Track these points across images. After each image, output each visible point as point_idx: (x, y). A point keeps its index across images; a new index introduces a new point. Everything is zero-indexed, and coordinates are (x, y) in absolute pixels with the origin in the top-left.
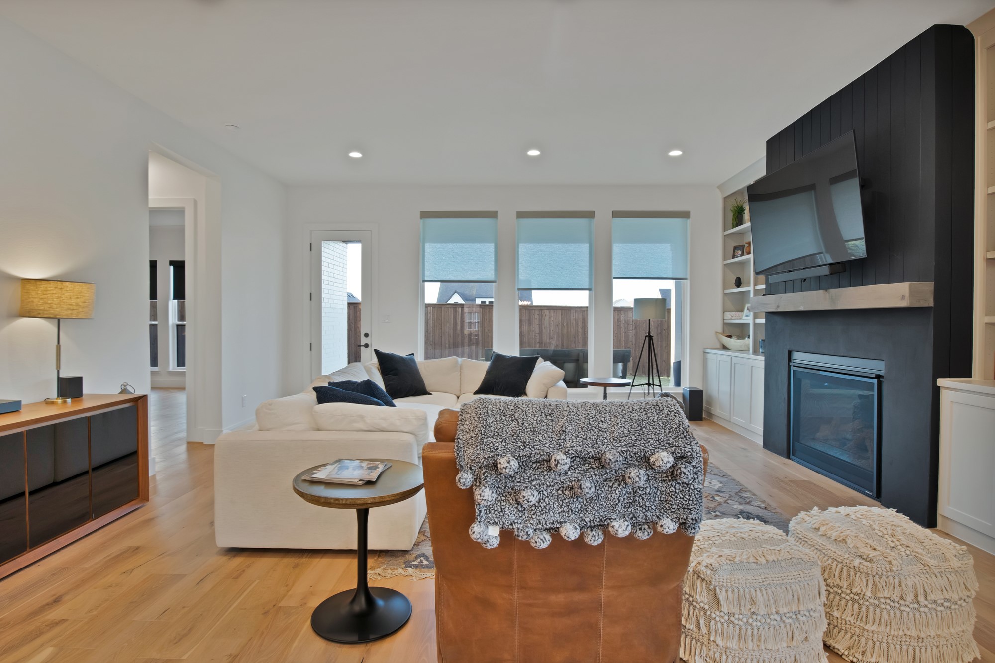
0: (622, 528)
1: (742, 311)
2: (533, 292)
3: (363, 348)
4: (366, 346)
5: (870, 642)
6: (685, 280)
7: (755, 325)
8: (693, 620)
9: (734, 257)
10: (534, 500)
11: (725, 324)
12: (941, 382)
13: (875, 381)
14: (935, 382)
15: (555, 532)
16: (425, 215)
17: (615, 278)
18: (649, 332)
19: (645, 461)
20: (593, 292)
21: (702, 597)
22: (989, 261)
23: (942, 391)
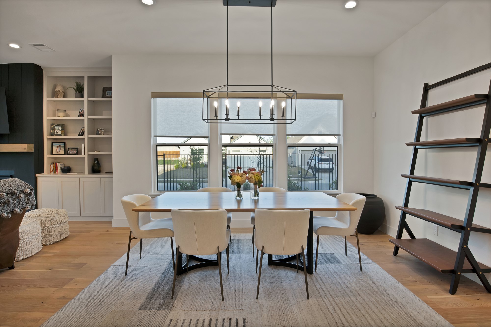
5: (51, 237)
12: (37, 175)
19: (23, 192)
22: (48, 139)
23: (37, 177)
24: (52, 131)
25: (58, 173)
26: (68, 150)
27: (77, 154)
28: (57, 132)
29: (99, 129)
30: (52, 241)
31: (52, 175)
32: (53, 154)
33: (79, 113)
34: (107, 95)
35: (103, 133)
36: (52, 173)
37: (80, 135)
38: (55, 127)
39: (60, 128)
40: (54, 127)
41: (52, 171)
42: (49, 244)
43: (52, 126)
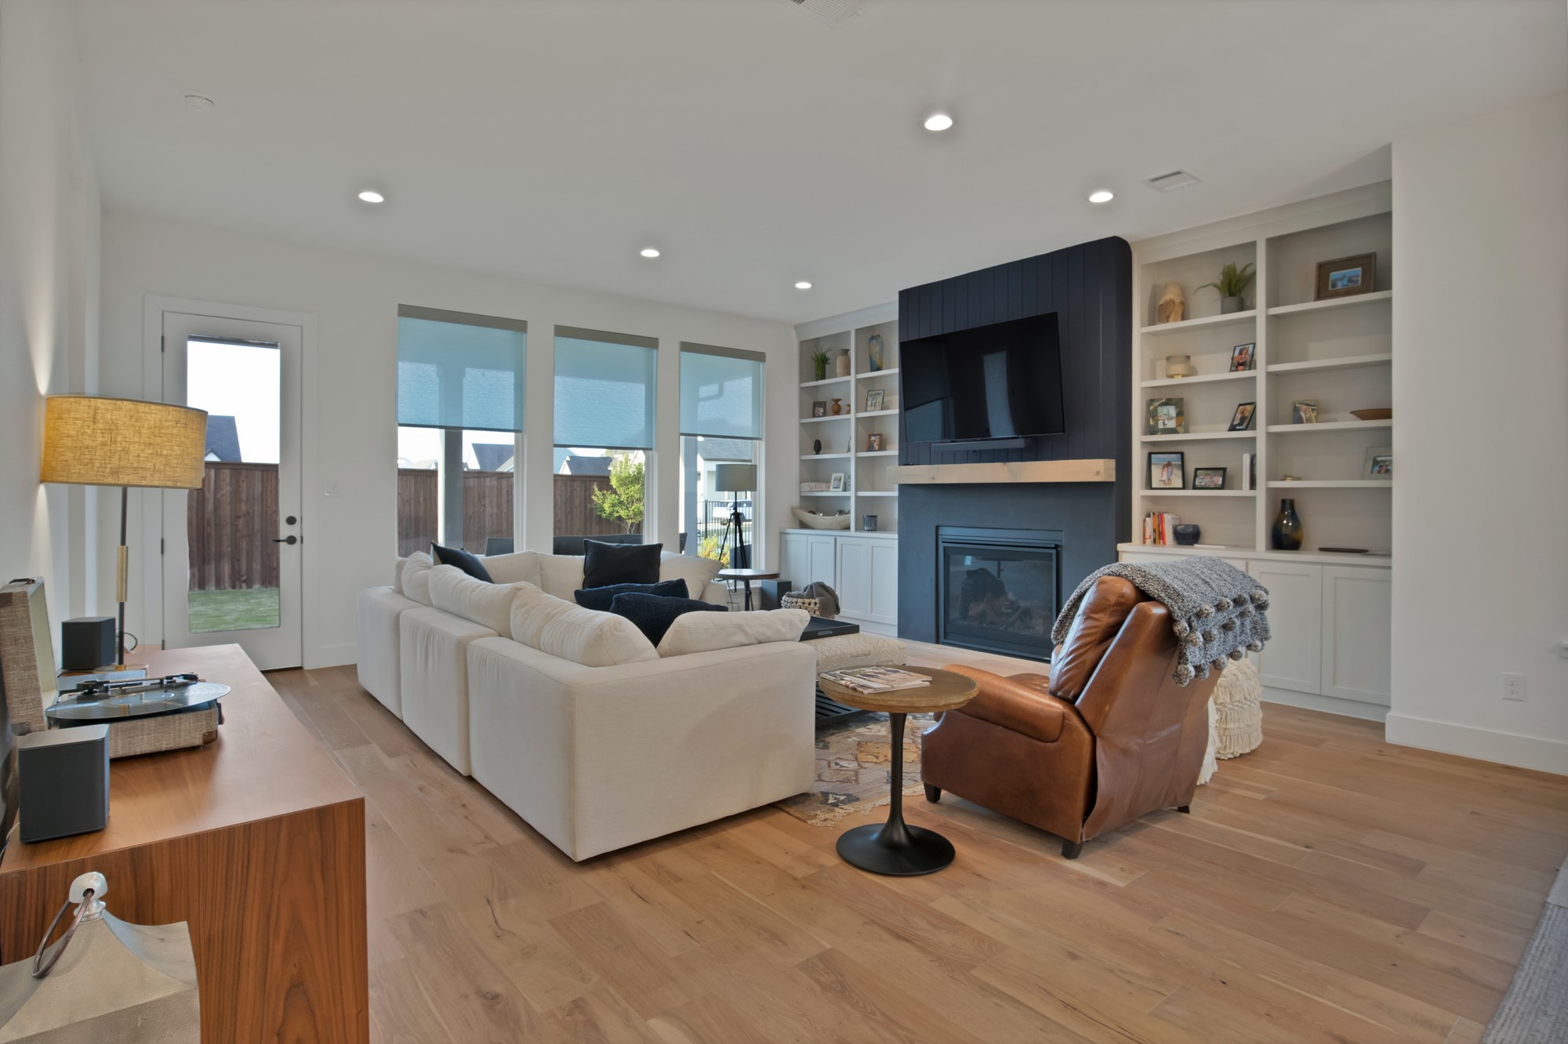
1: (827, 481)
3: (283, 546)
4: (291, 540)
6: (758, 441)
9: (814, 416)
11: (802, 498)
12: (1120, 547)
13: (1054, 551)
16: (406, 311)
17: (682, 434)
18: (735, 509)
22: (1144, 444)
23: (1120, 555)
24: (1151, 420)
25: (1164, 543)
26: (1196, 476)
27: (1222, 487)
28: (1164, 424)
29: (1300, 404)
30: (1232, 751)
31: (1149, 547)
32: (1153, 486)
33: (1233, 358)
34: (1334, 285)
35: (1314, 415)
36: (1149, 541)
37: (1238, 428)
38: (1159, 409)
39: (1172, 411)
40: (1156, 409)
41: (1150, 537)
42: (1222, 758)
43: (1152, 408)
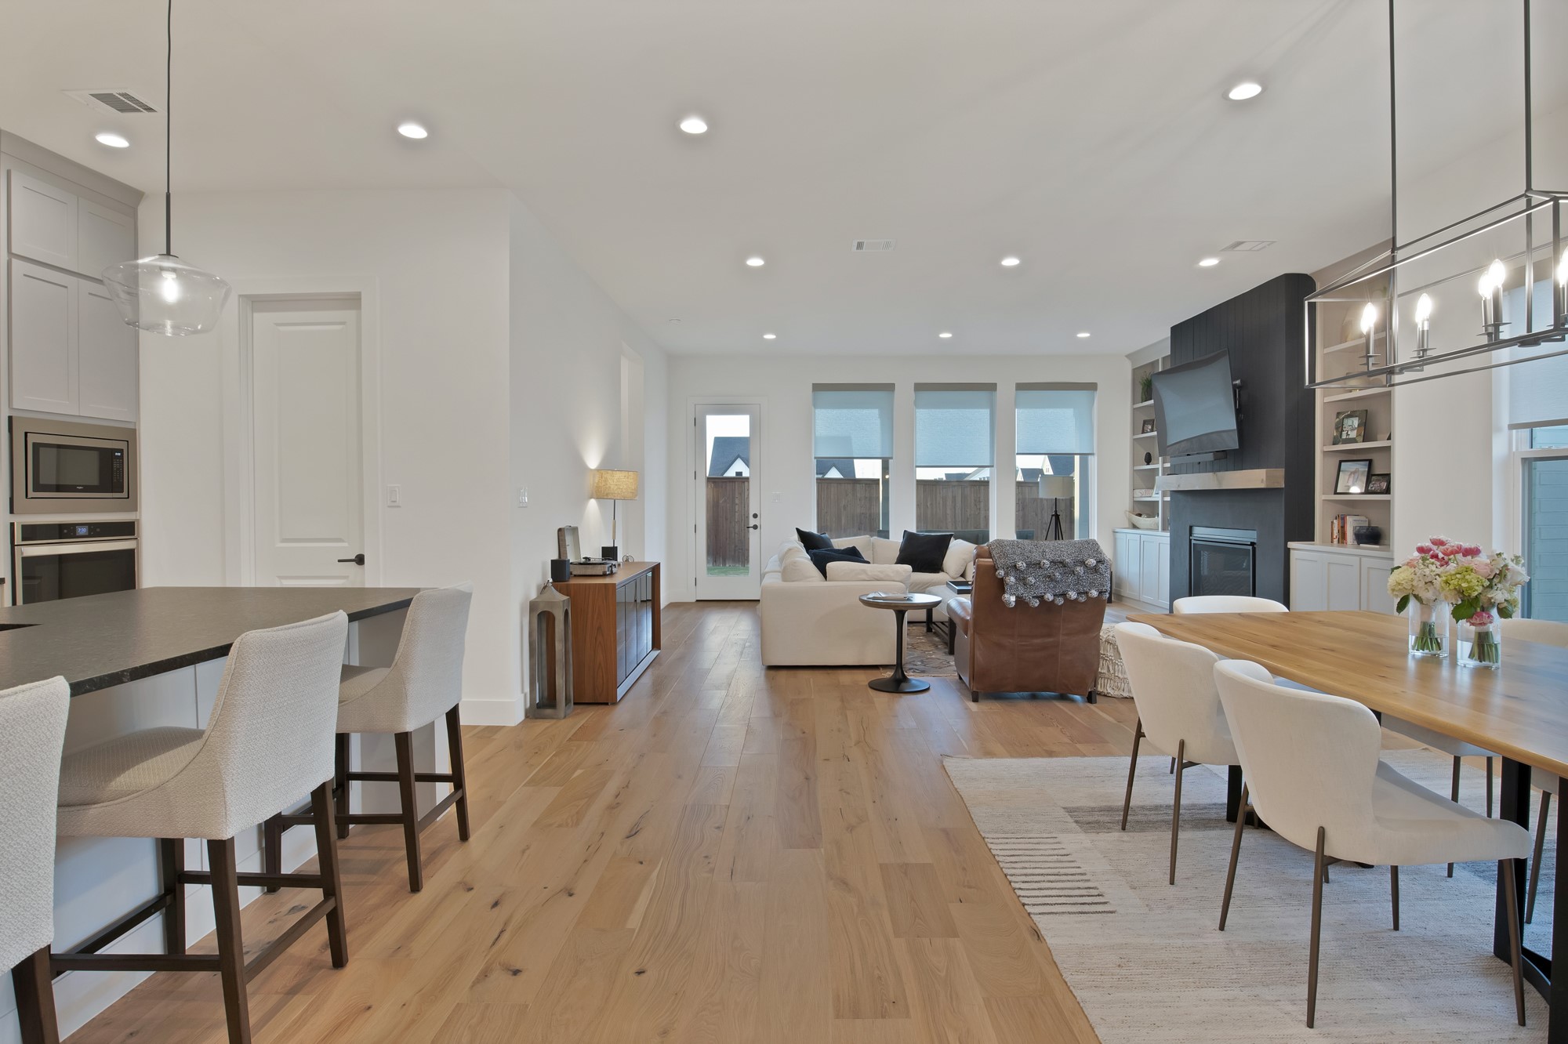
0: (1073, 595)
1: (1153, 488)
2: (855, 460)
3: (751, 530)
4: (755, 527)
6: (1090, 456)
7: (1164, 502)
8: (1106, 667)
9: (1143, 432)
10: (1033, 581)
11: (1135, 502)
12: (1291, 545)
13: (1251, 547)
14: (1286, 544)
15: (1041, 598)
16: (817, 387)
17: (1018, 454)
18: (1056, 511)
19: (1083, 563)
20: (995, 469)
21: (1110, 653)
22: (1326, 453)
23: (1292, 551)
24: (1336, 432)
25: (1347, 544)
26: (1370, 482)
28: (1348, 434)
31: (1336, 548)
32: (1338, 492)
36: (1335, 542)
38: (1344, 421)
39: (1356, 422)
40: (1341, 422)
41: (1336, 537)
43: (1337, 421)
